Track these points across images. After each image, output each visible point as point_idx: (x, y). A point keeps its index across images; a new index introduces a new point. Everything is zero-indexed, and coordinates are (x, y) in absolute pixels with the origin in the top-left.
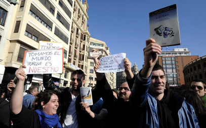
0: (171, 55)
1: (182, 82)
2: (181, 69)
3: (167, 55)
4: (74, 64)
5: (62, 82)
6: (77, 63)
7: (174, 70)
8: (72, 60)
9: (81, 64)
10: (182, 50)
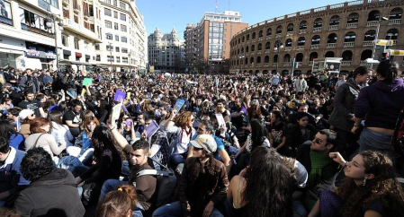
0: (219, 20)
1: (227, 56)
2: (229, 40)
3: (216, 20)
4: (76, 20)
5: (60, 52)
6: (81, 19)
7: (221, 41)
8: (72, 14)
9: (89, 22)
10: (233, 14)
